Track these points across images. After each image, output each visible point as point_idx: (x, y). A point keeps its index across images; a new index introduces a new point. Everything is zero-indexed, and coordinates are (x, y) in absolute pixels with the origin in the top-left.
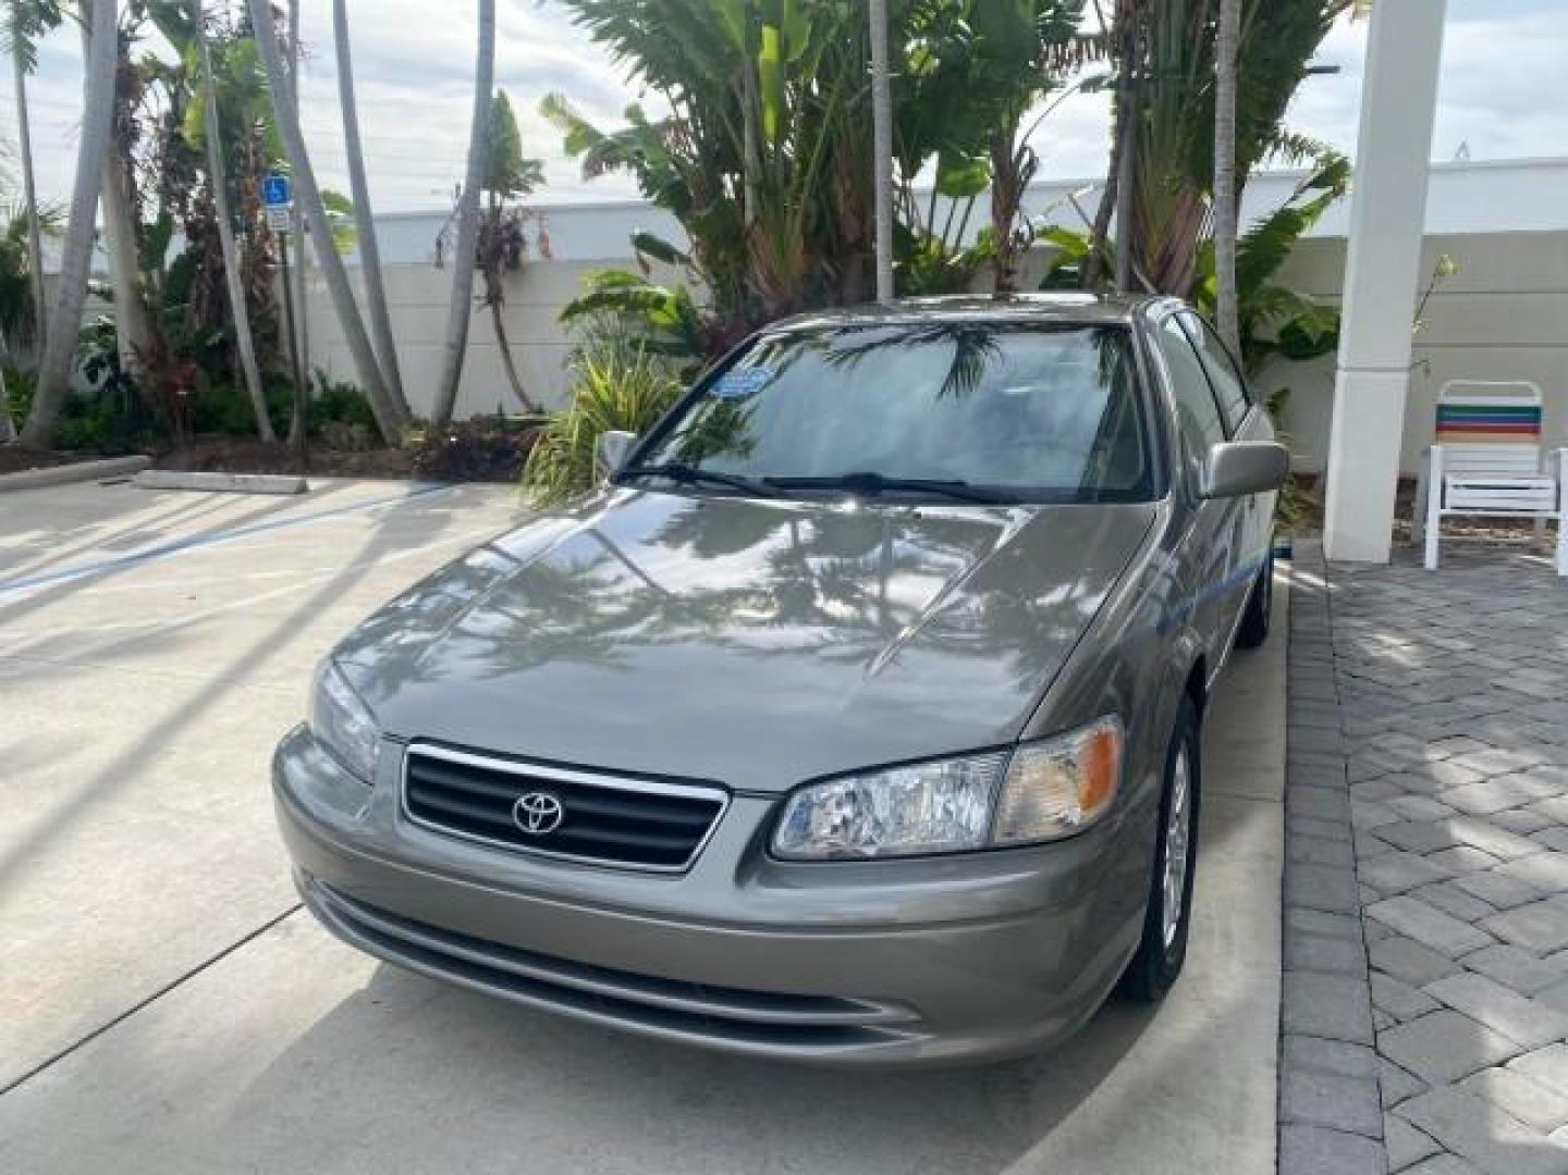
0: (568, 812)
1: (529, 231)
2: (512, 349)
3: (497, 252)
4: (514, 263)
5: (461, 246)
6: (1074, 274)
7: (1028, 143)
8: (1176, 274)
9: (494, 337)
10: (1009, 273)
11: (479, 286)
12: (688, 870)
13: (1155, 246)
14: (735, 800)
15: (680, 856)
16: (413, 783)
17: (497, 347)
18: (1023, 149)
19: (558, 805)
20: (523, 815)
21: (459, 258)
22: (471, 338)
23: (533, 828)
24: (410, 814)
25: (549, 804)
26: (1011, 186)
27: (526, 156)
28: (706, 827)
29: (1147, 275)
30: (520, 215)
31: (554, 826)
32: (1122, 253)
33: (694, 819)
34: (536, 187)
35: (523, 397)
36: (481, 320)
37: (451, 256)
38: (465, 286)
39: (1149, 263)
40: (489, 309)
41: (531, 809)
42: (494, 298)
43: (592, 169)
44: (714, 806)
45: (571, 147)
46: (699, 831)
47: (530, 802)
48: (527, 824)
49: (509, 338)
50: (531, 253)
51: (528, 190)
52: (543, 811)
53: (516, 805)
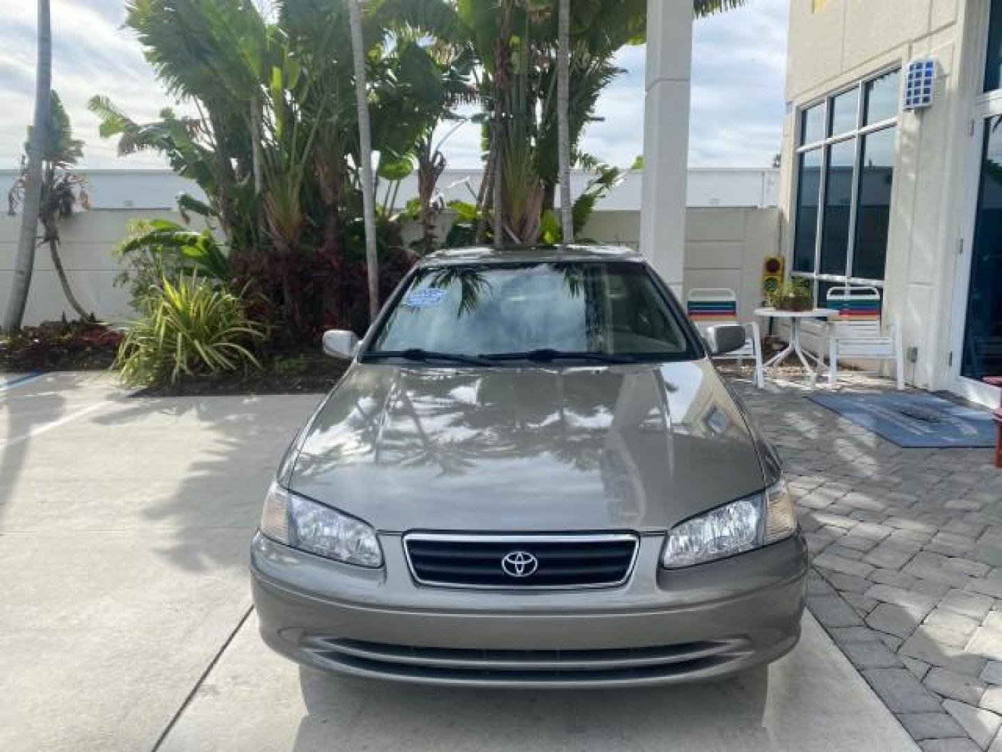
0: (540, 561)
1: (76, 190)
2: (66, 273)
3: (53, 205)
4: (67, 213)
5: (26, 201)
6: (466, 229)
7: (440, 150)
8: (529, 231)
9: (52, 265)
10: (432, 227)
11: (41, 230)
12: (626, 582)
13: (516, 215)
14: (643, 540)
15: (620, 575)
16: (415, 559)
17: (56, 273)
18: (437, 153)
19: (533, 558)
20: (511, 567)
21: (25, 209)
22: (36, 265)
23: (519, 573)
24: (419, 580)
25: (526, 558)
26: (430, 174)
27: (74, 137)
28: (630, 557)
29: (513, 231)
30: (70, 179)
31: (535, 569)
32: (498, 218)
33: (620, 553)
34: (79, 159)
35: (79, 310)
36: (43, 253)
37: (19, 208)
38: (29, 229)
39: (513, 225)
40: (47, 245)
41: (516, 563)
42: (51, 238)
43: (125, 147)
44: (630, 545)
45: (105, 131)
46: (627, 560)
47: (513, 558)
48: (515, 572)
49: (64, 267)
50: (77, 208)
51: (73, 161)
52: (523, 563)
53: (503, 562)
